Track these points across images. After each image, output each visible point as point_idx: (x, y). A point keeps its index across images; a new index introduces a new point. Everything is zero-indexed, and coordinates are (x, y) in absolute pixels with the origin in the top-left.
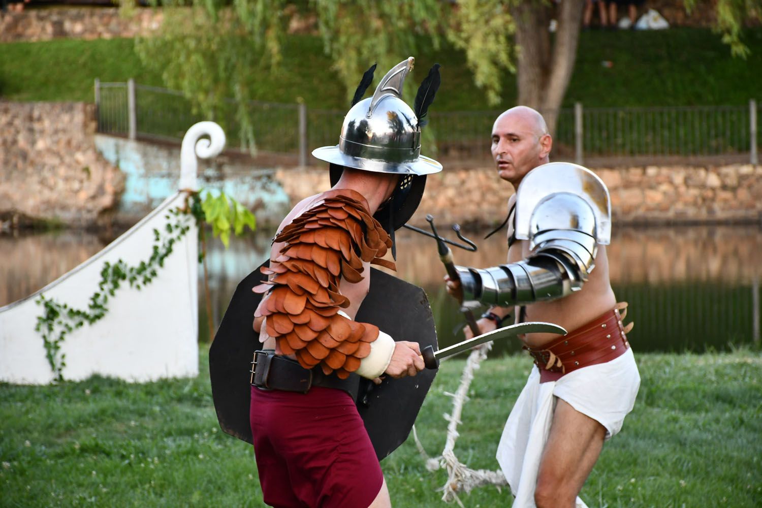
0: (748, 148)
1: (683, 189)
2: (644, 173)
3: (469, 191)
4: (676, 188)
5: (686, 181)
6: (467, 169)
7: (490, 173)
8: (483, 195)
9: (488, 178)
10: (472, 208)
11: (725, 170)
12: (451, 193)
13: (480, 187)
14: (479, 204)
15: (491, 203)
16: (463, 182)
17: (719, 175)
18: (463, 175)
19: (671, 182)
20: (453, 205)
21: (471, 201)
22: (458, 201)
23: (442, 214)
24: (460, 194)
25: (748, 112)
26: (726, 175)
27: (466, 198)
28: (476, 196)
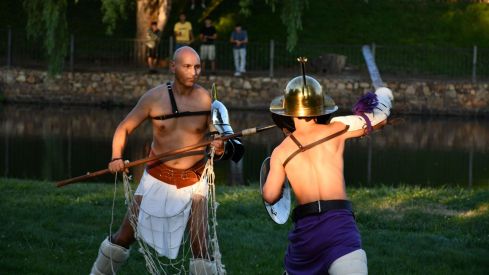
0: (268, 68)
1: (230, 89)
2: (208, 79)
3: (105, 84)
4: (226, 88)
5: (232, 85)
6: (105, 72)
7: (118, 75)
8: (114, 87)
9: (117, 77)
10: (107, 94)
11: (254, 79)
12: (95, 85)
13: (112, 82)
14: (111, 92)
15: (118, 92)
16: (102, 79)
17: (250, 82)
18: (102, 75)
19: (223, 85)
20: (96, 92)
21: (106, 91)
22: (99, 90)
23: (89, 97)
24: (100, 86)
25: (269, 47)
26: (255, 82)
27: (104, 88)
28: (110, 88)
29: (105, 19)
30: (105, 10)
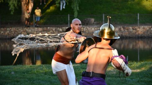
0: (68, 24)
1: (55, 31)
2: (47, 28)
3: (12, 32)
4: (53, 31)
5: (55, 30)
6: (11, 27)
7: (16, 28)
8: (15, 32)
9: (16, 29)
10: (12, 35)
11: (63, 28)
12: (8, 32)
13: (14, 31)
14: (14, 34)
15: (16, 34)
16: (11, 30)
17: (62, 29)
18: (11, 28)
19: (52, 30)
20: (9, 34)
21: (12, 34)
22: (9, 33)
23: (6, 36)
24: (10, 32)
25: (68, 17)
26: (63, 29)
27: (11, 33)
28: (13, 33)
29: (10, 9)
30: (10, 6)
